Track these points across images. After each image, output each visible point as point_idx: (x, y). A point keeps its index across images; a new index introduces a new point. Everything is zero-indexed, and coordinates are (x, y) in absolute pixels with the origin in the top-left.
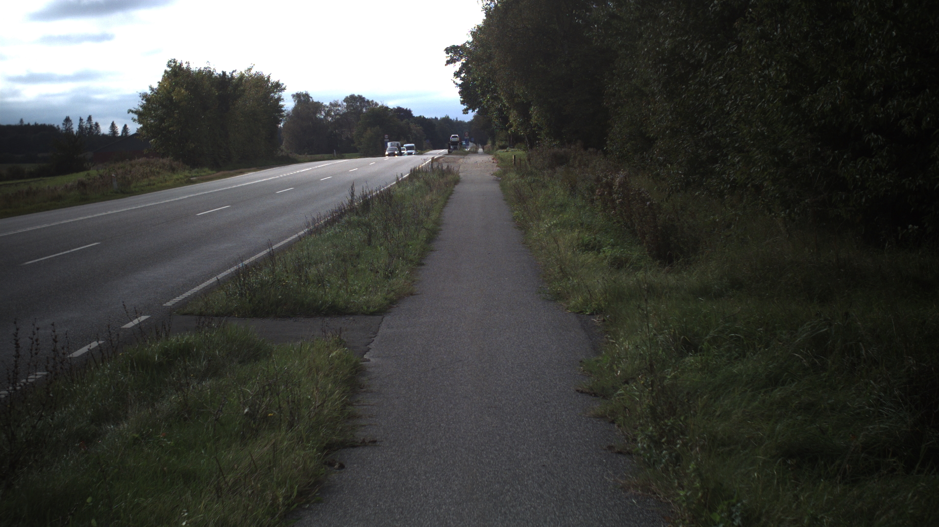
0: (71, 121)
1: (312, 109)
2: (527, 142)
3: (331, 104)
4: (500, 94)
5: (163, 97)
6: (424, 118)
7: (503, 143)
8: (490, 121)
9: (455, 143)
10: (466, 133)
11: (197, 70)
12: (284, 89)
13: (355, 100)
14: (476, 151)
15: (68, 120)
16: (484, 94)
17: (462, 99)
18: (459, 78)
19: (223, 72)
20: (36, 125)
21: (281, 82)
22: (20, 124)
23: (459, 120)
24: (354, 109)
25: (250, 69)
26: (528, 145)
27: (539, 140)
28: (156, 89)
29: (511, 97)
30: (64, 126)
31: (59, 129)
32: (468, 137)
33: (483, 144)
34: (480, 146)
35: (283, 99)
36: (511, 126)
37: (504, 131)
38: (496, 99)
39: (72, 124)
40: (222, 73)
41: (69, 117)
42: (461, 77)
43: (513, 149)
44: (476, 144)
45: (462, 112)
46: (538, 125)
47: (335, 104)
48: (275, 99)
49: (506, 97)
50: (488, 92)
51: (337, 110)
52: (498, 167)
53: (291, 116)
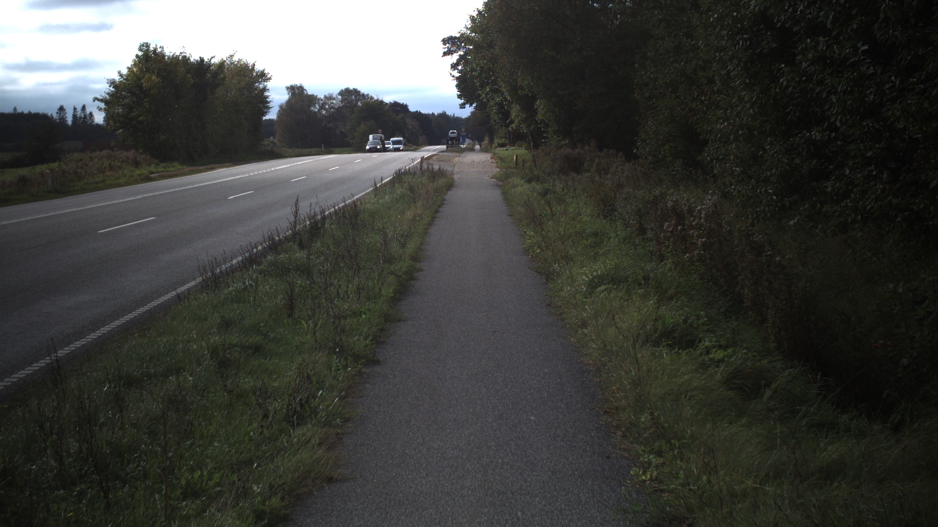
0: (65, 110)
1: (306, 102)
2: (529, 139)
3: (325, 97)
4: (501, 86)
5: (132, 83)
6: (420, 113)
7: (503, 140)
8: (488, 116)
9: (452, 139)
10: (463, 129)
11: (171, 55)
12: (270, 79)
13: (349, 94)
14: (473, 148)
15: (61, 109)
16: (482, 86)
17: (459, 93)
18: (456, 71)
19: (200, 58)
20: (30, 114)
21: (266, 72)
22: (13, 112)
23: (456, 116)
24: (348, 103)
25: (232, 56)
26: (532, 144)
27: (545, 138)
28: (125, 75)
29: (514, 89)
30: (58, 115)
31: (53, 117)
32: (465, 134)
33: (480, 140)
34: (477, 143)
35: (268, 89)
36: (512, 122)
37: (504, 128)
38: (496, 91)
39: (66, 113)
40: (199, 59)
41: (63, 106)
42: (458, 69)
43: (512, 148)
44: (473, 140)
45: (459, 107)
46: (545, 121)
47: (330, 97)
48: (260, 90)
49: (508, 90)
50: (488, 84)
51: (331, 103)
52: (498, 168)
53: (285, 108)
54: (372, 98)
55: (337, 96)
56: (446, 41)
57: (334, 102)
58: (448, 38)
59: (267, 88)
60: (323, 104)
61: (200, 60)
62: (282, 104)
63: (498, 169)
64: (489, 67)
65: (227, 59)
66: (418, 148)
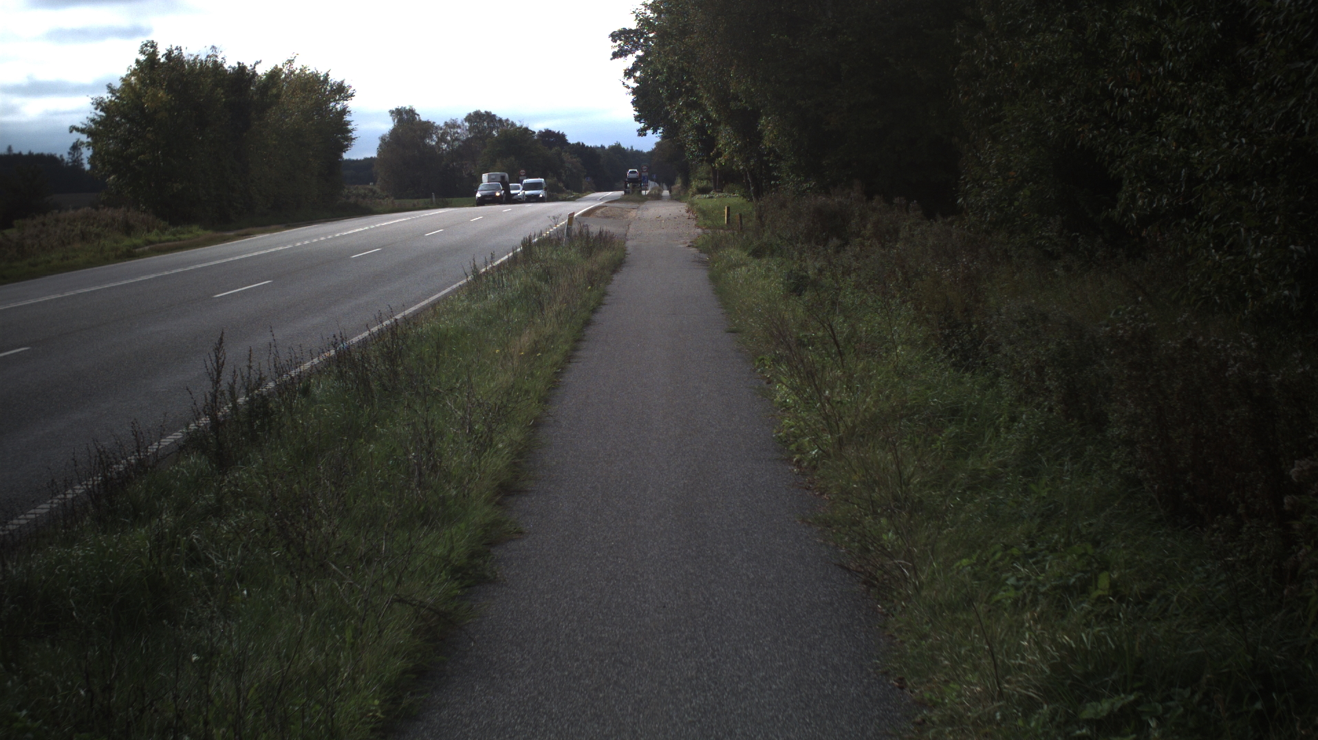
1: (419, 133)
2: (747, 181)
3: (446, 124)
5: (130, 104)
6: (583, 145)
7: (705, 183)
8: (682, 147)
9: (632, 180)
10: (646, 168)
12: (352, 95)
13: (480, 119)
14: (659, 194)
16: (672, 97)
17: (637, 113)
18: (632, 80)
19: (239, 63)
20: (30, 155)
21: (346, 84)
22: (7, 153)
23: (635, 149)
24: (479, 132)
25: (290, 62)
26: (752, 189)
27: (776, 178)
28: (118, 90)
29: (723, 100)
30: (71, 156)
31: (63, 160)
32: (647, 174)
33: (670, 184)
34: (665, 186)
35: (349, 112)
36: (719, 154)
37: (705, 163)
38: (694, 105)
40: (237, 66)
42: (634, 77)
43: (720, 194)
44: (659, 183)
45: (637, 133)
46: (775, 151)
47: (453, 124)
48: (337, 112)
49: (714, 102)
50: (680, 94)
51: (454, 133)
52: (699, 227)
53: (389, 141)
54: (513, 124)
55: (462, 122)
56: (617, 35)
57: (459, 131)
58: (620, 31)
59: (348, 110)
60: (443, 134)
61: (239, 67)
62: (385, 136)
63: (699, 231)
64: (683, 67)
65: (283, 66)
66: (580, 195)
